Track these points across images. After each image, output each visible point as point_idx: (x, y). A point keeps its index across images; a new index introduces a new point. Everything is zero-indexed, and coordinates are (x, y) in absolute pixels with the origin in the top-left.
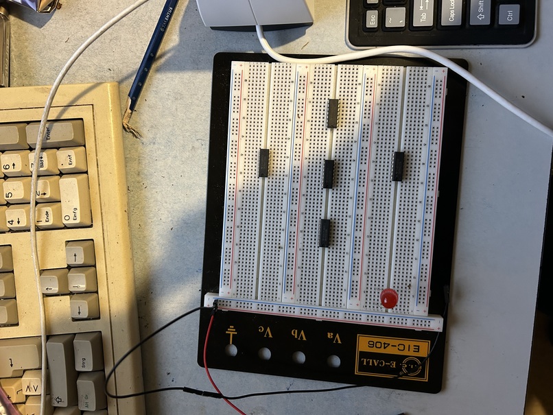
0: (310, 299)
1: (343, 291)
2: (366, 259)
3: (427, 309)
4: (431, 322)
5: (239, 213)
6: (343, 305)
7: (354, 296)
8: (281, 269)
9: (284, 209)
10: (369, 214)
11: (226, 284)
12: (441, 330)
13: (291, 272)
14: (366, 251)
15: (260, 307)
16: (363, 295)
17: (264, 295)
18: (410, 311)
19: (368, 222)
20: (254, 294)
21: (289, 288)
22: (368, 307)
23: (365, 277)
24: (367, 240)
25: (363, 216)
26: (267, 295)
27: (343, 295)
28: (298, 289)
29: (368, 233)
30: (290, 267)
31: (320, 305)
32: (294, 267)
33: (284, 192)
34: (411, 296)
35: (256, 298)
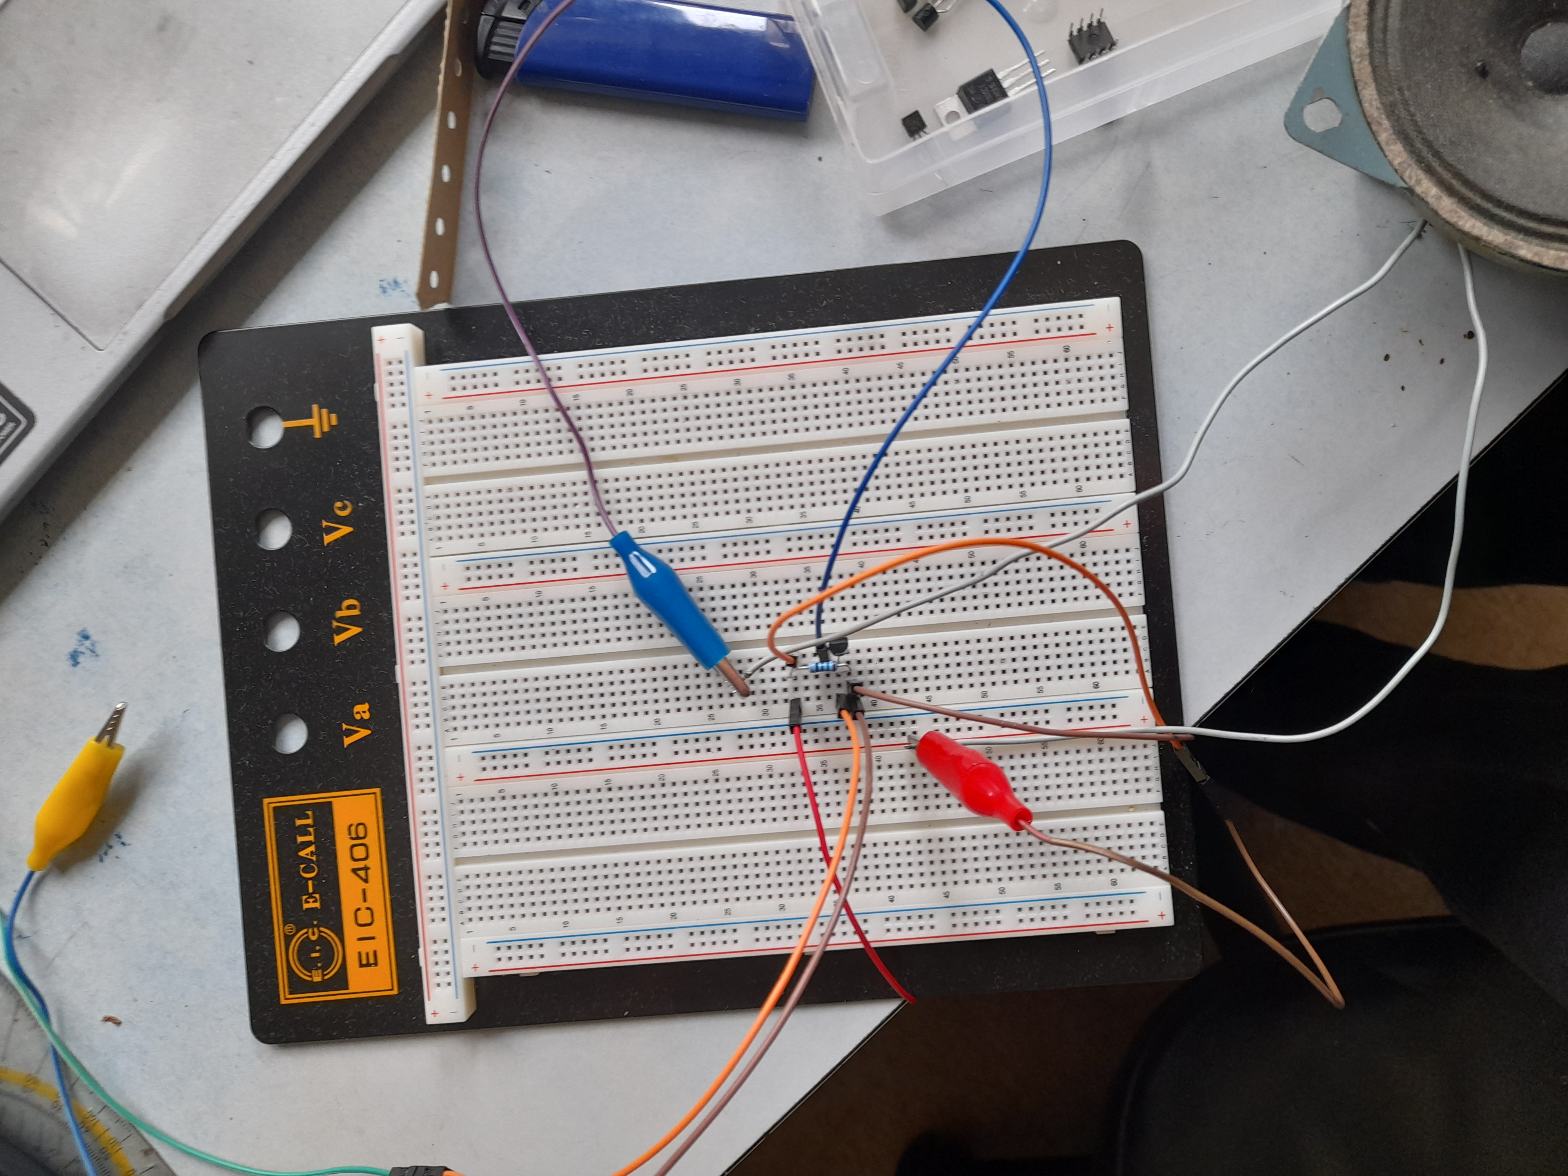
0: (453, 637)
1: (493, 731)
2: (597, 780)
3: (483, 972)
4: (451, 989)
5: (671, 387)
6: (454, 734)
7: (483, 764)
8: (525, 540)
9: (705, 523)
10: (726, 769)
11: (453, 383)
12: (430, 1020)
13: (521, 572)
14: (618, 778)
15: (405, 495)
16: (491, 789)
17: (442, 501)
18: (469, 926)
19: (705, 771)
20: (439, 471)
21: (473, 573)
22: (461, 807)
23: (544, 785)
24: (650, 776)
25: (720, 755)
26: (442, 511)
27: (481, 731)
28: (474, 598)
29: (671, 774)
30: (538, 567)
31: (443, 671)
32: (538, 577)
33: (754, 515)
34: (513, 923)
35: (429, 481)
